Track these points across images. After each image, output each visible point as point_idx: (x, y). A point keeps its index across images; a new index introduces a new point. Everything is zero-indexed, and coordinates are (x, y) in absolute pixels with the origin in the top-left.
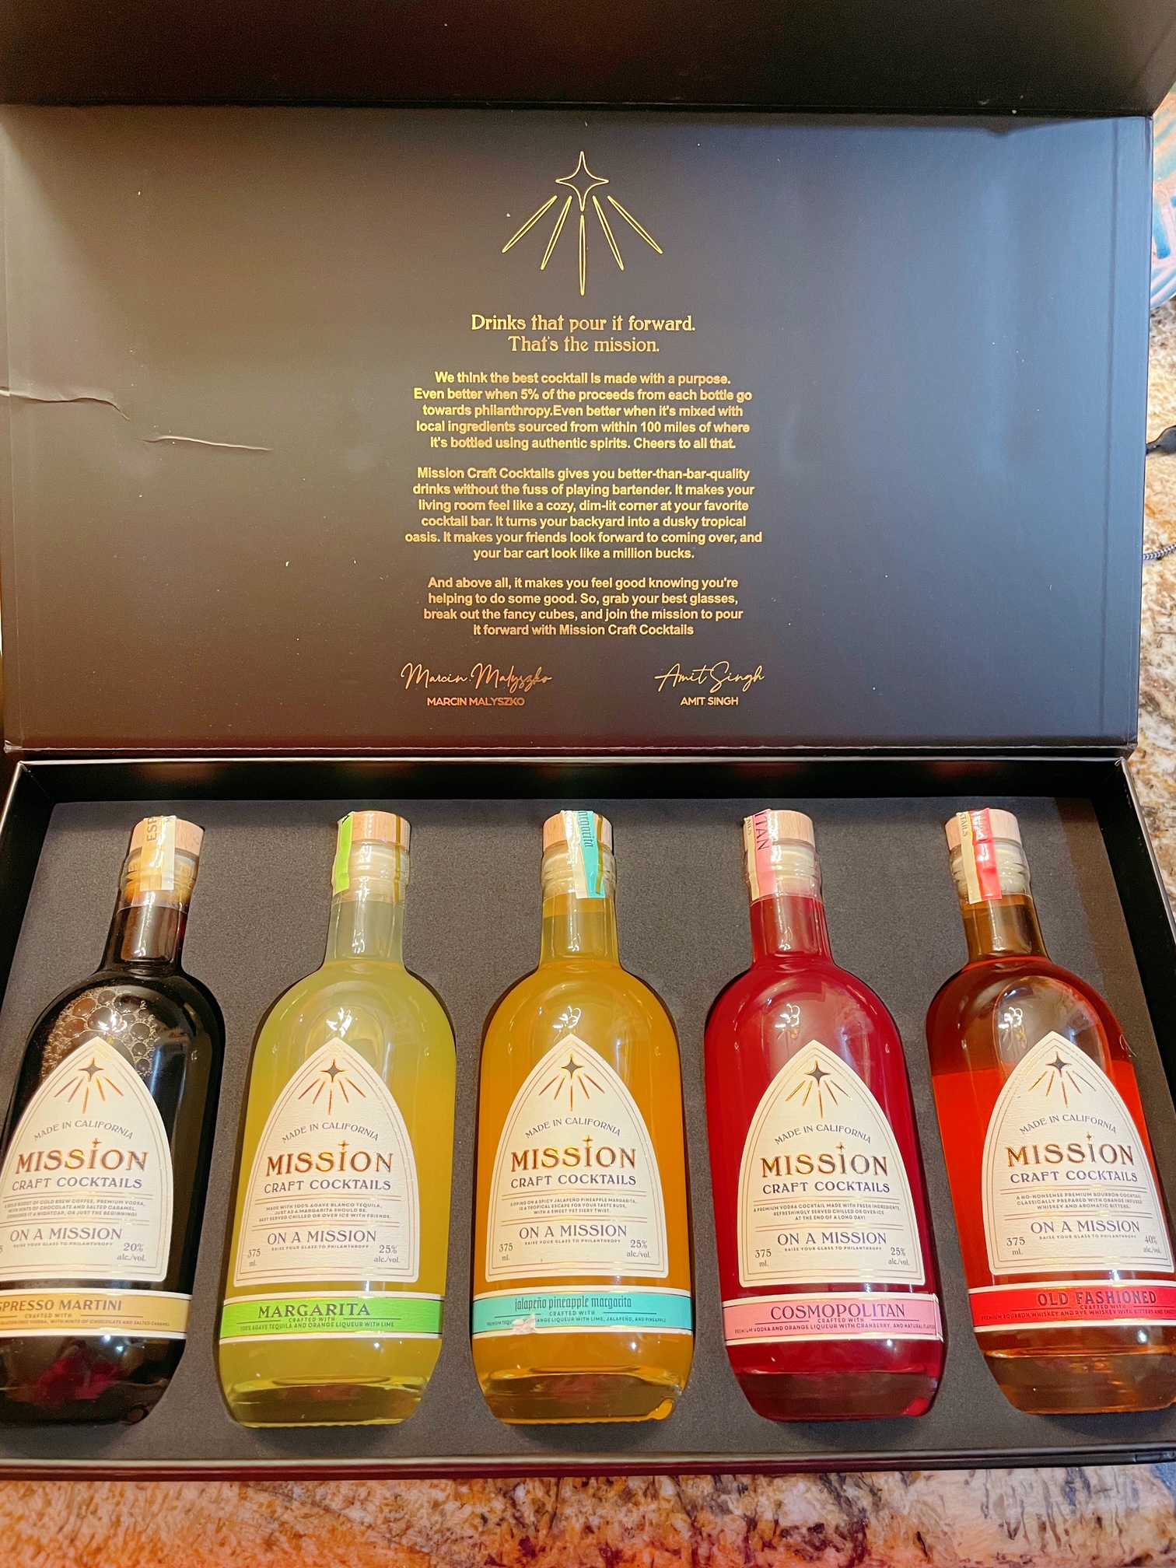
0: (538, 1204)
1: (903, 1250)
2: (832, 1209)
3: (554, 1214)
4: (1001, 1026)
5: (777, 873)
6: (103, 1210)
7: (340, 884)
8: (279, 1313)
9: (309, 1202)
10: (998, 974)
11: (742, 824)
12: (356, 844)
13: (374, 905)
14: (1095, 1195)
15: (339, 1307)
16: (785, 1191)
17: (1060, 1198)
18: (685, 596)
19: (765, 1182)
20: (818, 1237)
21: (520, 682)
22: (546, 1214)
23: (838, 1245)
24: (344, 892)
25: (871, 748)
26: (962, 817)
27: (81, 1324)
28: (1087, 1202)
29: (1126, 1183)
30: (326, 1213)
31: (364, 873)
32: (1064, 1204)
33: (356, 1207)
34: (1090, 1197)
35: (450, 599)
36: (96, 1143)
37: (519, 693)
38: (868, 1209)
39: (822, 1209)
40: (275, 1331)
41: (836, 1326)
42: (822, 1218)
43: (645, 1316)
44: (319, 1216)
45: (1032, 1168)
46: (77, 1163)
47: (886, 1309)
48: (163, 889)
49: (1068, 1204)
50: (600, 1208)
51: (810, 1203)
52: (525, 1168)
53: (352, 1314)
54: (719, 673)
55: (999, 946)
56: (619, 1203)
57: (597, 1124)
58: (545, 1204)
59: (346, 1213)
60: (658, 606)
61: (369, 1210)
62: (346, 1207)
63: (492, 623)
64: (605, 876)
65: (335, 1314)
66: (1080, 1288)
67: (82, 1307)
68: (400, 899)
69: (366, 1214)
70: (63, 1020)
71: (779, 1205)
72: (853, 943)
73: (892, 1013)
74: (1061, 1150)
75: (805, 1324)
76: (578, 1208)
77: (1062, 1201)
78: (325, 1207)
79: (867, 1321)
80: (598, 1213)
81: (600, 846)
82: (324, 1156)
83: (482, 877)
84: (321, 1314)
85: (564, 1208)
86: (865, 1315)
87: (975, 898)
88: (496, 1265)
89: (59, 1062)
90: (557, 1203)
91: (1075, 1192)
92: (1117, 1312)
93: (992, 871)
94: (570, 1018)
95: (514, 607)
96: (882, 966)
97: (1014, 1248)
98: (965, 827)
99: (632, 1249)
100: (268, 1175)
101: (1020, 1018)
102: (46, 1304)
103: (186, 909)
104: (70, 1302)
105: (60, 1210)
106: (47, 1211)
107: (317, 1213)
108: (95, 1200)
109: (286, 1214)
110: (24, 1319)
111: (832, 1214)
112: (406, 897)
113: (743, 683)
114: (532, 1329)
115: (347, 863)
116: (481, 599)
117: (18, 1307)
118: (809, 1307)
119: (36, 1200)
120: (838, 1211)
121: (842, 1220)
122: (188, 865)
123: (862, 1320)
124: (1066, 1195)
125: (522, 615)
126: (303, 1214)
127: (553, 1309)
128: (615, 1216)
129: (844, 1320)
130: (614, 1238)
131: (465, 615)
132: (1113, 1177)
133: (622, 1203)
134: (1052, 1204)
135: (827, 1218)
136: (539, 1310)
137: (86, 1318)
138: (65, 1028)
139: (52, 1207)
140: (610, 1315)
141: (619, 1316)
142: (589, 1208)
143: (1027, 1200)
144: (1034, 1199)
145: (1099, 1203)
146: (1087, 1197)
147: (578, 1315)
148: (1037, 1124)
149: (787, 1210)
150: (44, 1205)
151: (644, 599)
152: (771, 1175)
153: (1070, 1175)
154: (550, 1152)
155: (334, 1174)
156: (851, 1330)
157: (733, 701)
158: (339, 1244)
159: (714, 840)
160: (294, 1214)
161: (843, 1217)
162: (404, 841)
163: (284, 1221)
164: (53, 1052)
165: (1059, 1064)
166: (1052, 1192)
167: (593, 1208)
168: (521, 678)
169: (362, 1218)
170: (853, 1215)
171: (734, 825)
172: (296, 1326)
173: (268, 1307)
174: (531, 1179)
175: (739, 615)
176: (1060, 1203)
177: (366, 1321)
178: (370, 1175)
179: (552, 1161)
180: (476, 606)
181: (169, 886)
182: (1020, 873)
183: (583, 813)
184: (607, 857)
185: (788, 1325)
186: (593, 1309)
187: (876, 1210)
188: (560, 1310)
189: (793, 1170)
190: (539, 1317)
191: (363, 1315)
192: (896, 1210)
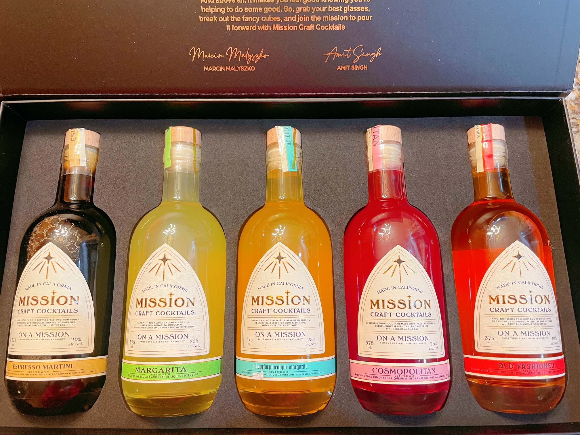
0: (264, 322)
1: (436, 343)
2: (403, 325)
3: (272, 327)
4: (489, 234)
5: (382, 158)
6: (60, 324)
7: (167, 164)
8: (144, 371)
9: (156, 322)
10: (488, 208)
11: (366, 132)
12: (174, 143)
13: (183, 174)
14: (531, 319)
15: (171, 369)
16: (381, 316)
17: (514, 320)
18: (341, 7)
19: (372, 311)
20: (396, 338)
21: (252, 58)
22: (268, 327)
23: (406, 342)
24: (169, 168)
25: (435, 92)
26: (478, 128)
27: (53, 376)
28: (527, 322)
29: (546, 313)
30: (164, 326)
31: (179, 159)
32: (515, 323)
33: (178, 323)
34: (528, 320)
35: (213, 10)
36: (54, 293)
37: (252, 64)
38: (421, 325)
39: (399, 325)
40: (143, 379)
41: (403, 379)
42: (399, 329)
43: (314, 372)
44: (160, 328)
45: (501, 306)
46: (45, 302)
47: (427, 370)
48: (81, 165)
49: (517, 323)
50: (293, 324)
51: (393, 322)
52: (258, 304)
53: (178, 371)
54: (358, 52)
55: (491, 194)
56: (302, 321)
57: (292, 285)
58: (267, 322)
59: (173, 326)
60: (327, 13)
61: (184, 325)
62: (173, 324)
63: (237, 24)
64: (297, 159)
65: (170, 372)
66: (519, 362)
67: (53, 368)
68: (197, 170)
69: (183, 326)
70: (35, 232)
71: (378, 322)
72: (418, 192)
73: (435, 226)
74: (516, 298)
75: (389, 377)
76: (283, 324)
77: (515, 322)
78: (163, 324)
79: (418, 376)
80: (292, 327)
81: (295, 144)
82: (162, 300)
83: (237, 160)
84: (163, 372)
85: (276, 324)
86: (417, 374)
87: (480, 169)
88: (245, 347)
89: (35, 253)
90: (273, 322)
91: (521, 318)
92: (536, 373)
93: (491, 156)
94: (280, 231)
95: (248, 14)
96: (432, 203)
97: (488, 341)
98: (478, 133)
99: (308, 342)
100: (137, 307)
101: (498, 230)
102: (37, 367)
103: (94, 174)
104: (47, 366)
105: (40, 324)
106: (33, 324)
107: (160, 327)
108: (55, 319)
109: (145, 326)
110: (27, 373)
111: (403, 327)
112: (200, 170)
113: (370, 57)
114: (261, 378)
115: (169, 153)
116: (230, 10)
117: (24, 368)
118: (391, 370)
119: (28, 319)
120: (406, 326)
121: (408, 331)
122: (92, 153)
123: (415, 376)
124: (517, 319)
125: (252, 19)
126: (153, 327)
127: (271, 370)
128: (300, 328)
129: (407, 376)
130: (300, 338)
131: (221, 19)
132: (540, 311)
133: (304, 321)
134: (509, 323)
135: (401, 329)
136: (265, 370)
137: (55, 373)
138: (37, 236)
139: (34, 323)
140: (298, 373)
141: (301, 373)
142: (288, 324)
143: (497, 320)
144: (501, 320)
145: (532, 323)
146: (527, 320)
147: (282, 373)
148: (505, 285)
149: (382, 325)
150: (32, 321)
151: (318, 9)
152: (375, 308)
153: (520, 310)
154: (270, 298)
155: (167, 309)
156: (410, 380)
157: (365, 67)
158: (171, 340)
159: (352, 140)
160: (149, 326)
161: (409, 329)
162: (198, 141)
163: (144, 329)
164: (32, 248)
165: (519, 257)
166: (510, 318)
167: (290, 324)
168: (253, 55)
169: (181, 328)
170: (413, 328)
171: (362, 132)
172: (152, 377)
173: (139, 368)
174: (261, 310)
175: (370, 18)
176: (513, 322)
177: (185, 374)
178: (184, 309)
179: (270, 302)
180: (227, 14)
181: (84, 164)
182: (503, 157)
183: (286, 127)
184: (298, 149)
185: (381, 376)
186: (290, 370)
187: (425, 325)
188: (274, 370)
189: (386, 307)
190: (265, 373)
191: (183, 371)
192: (434, 325)
